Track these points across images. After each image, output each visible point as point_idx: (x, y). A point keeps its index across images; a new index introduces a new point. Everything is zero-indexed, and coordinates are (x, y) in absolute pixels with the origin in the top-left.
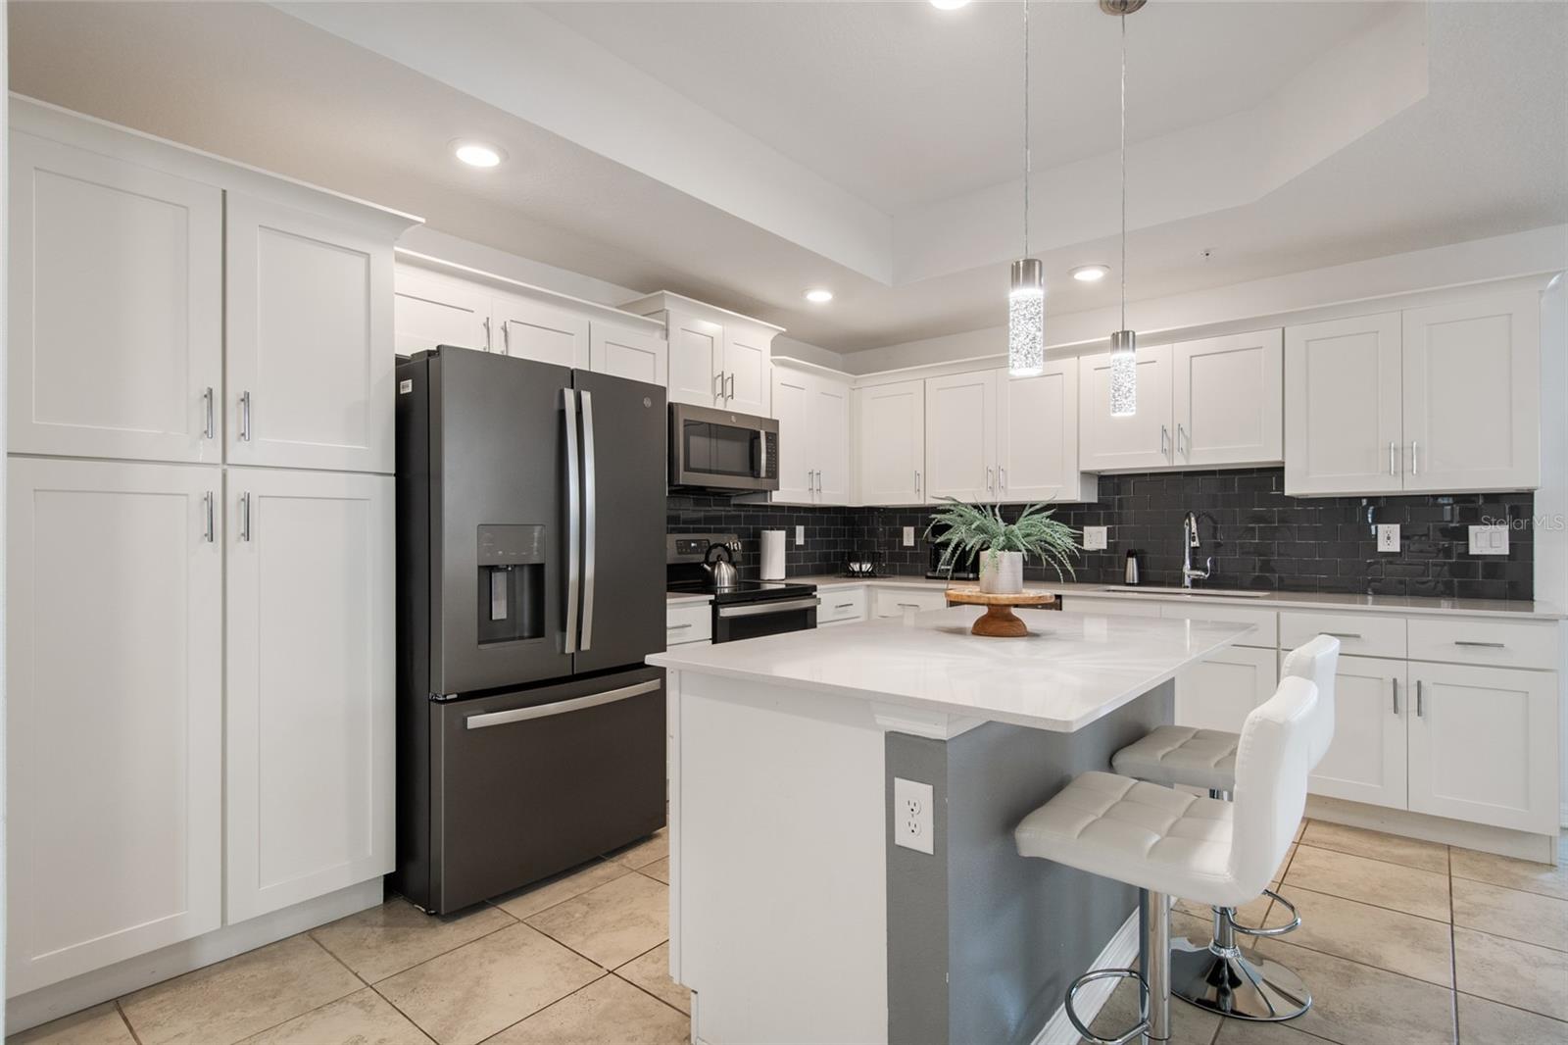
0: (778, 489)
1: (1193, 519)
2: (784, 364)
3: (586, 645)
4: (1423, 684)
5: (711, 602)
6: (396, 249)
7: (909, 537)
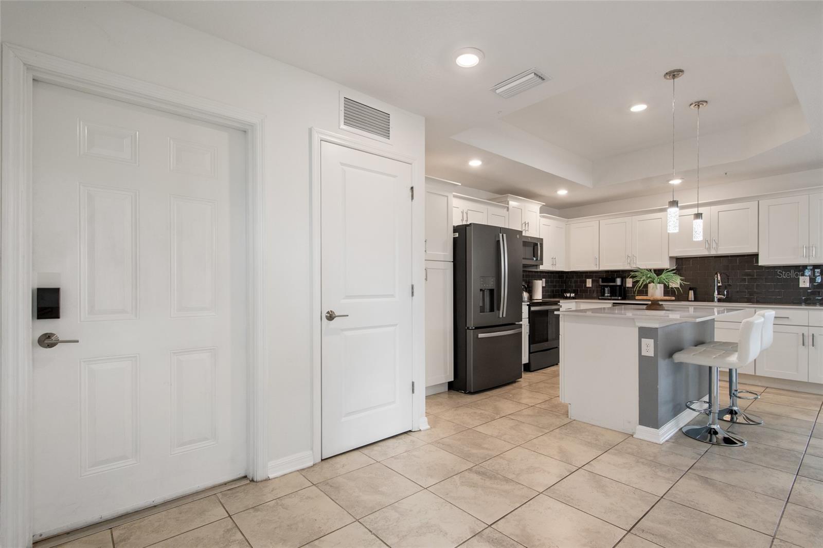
0: (542, 264)
1: (719, 275)
2: (544, 217)
3: (504, 316)
4: (814, 335)
5: (528, 305)
6: (454, 193)
7: (589, 283)
